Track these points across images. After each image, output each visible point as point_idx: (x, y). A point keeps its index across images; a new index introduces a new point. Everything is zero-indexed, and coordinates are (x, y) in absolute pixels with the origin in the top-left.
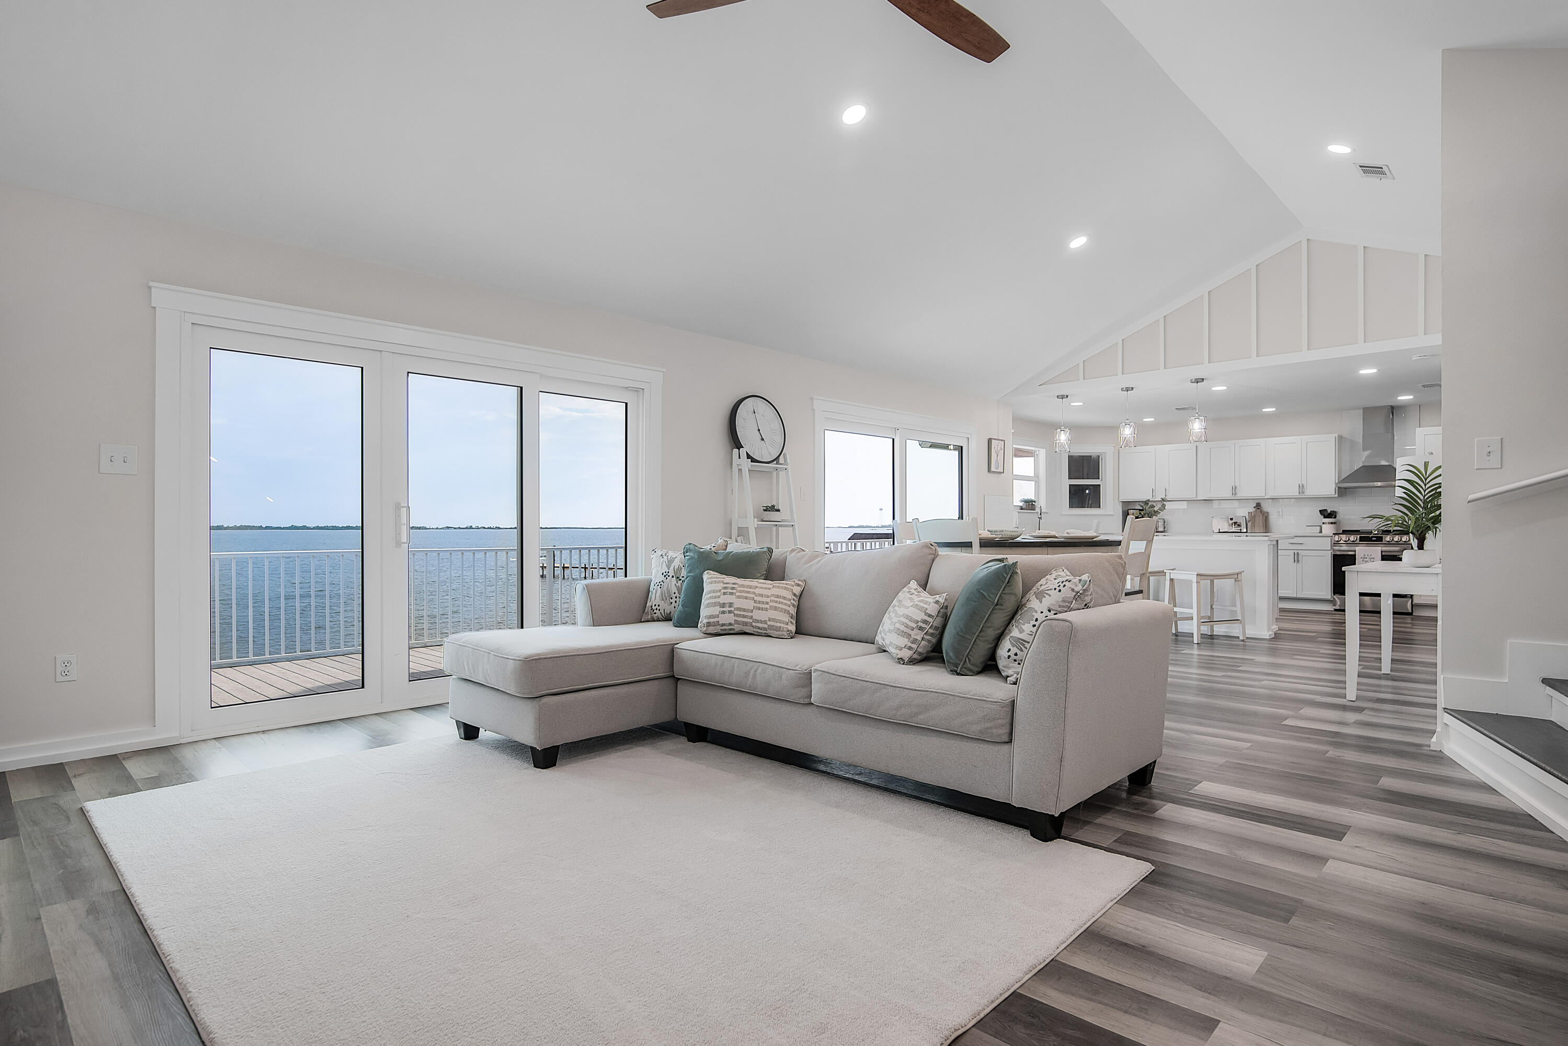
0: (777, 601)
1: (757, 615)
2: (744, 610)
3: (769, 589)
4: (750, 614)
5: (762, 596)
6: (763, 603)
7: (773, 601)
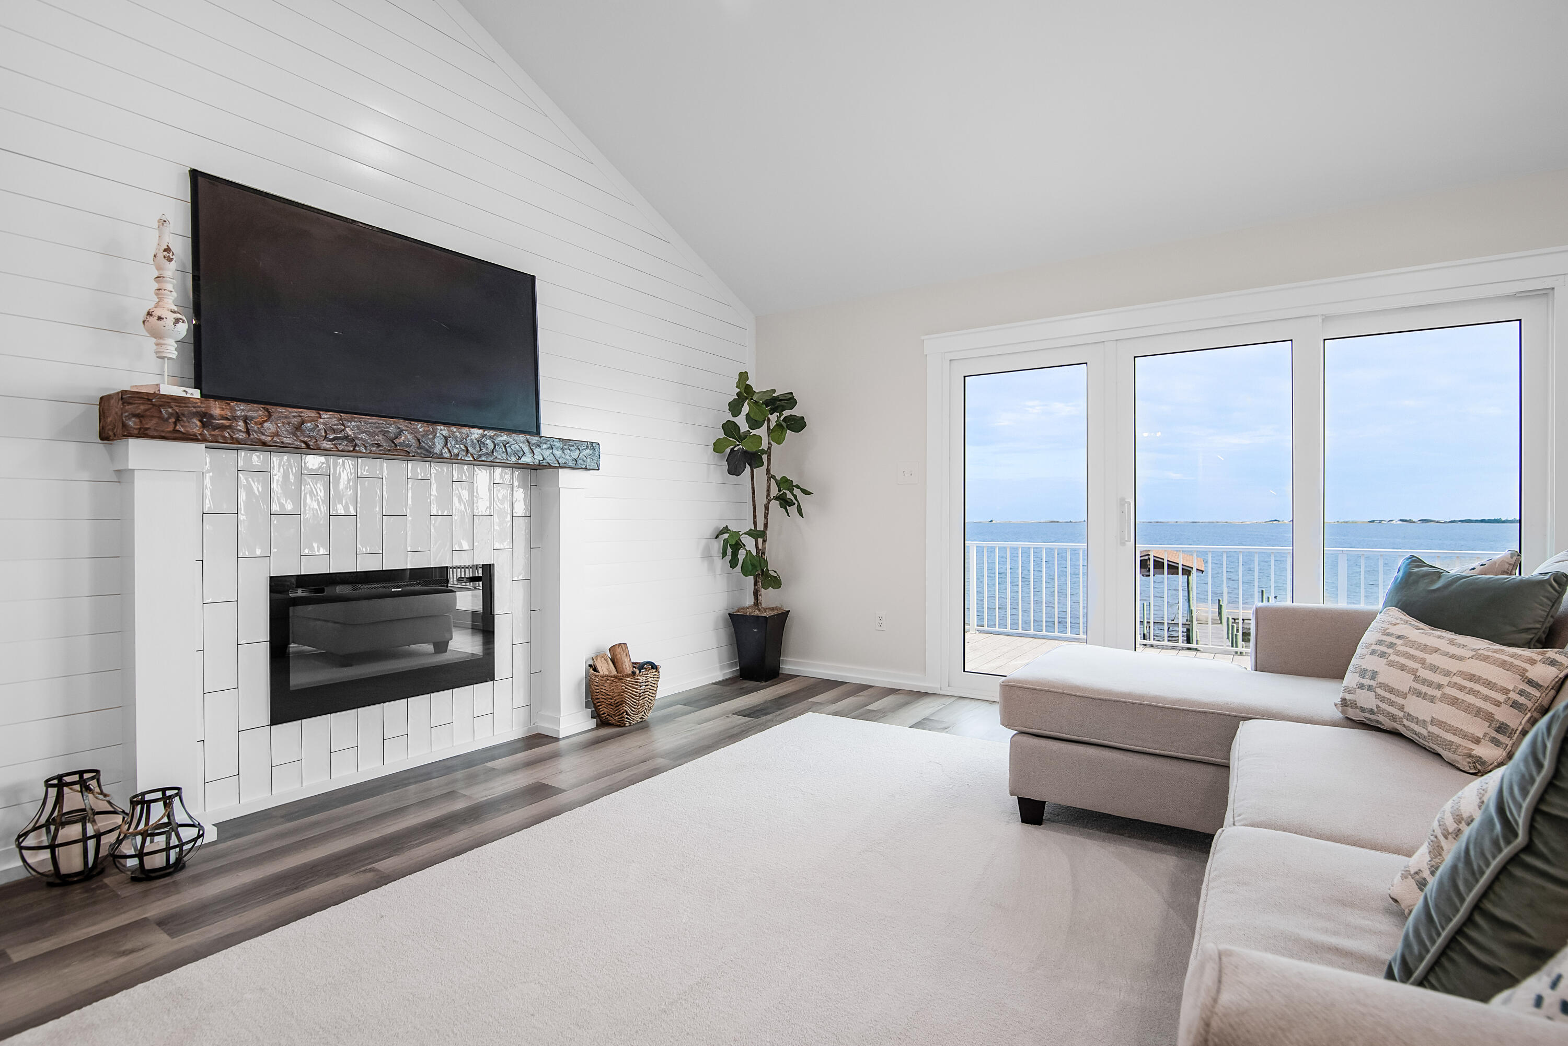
0: (1465, 687)
1: (1418, 708)
2: (1392, 690)
3: (1461, 658)
4: (1400, 701)
5: (1434, 669)
6: (1430, 684)
7: (1455, 685)
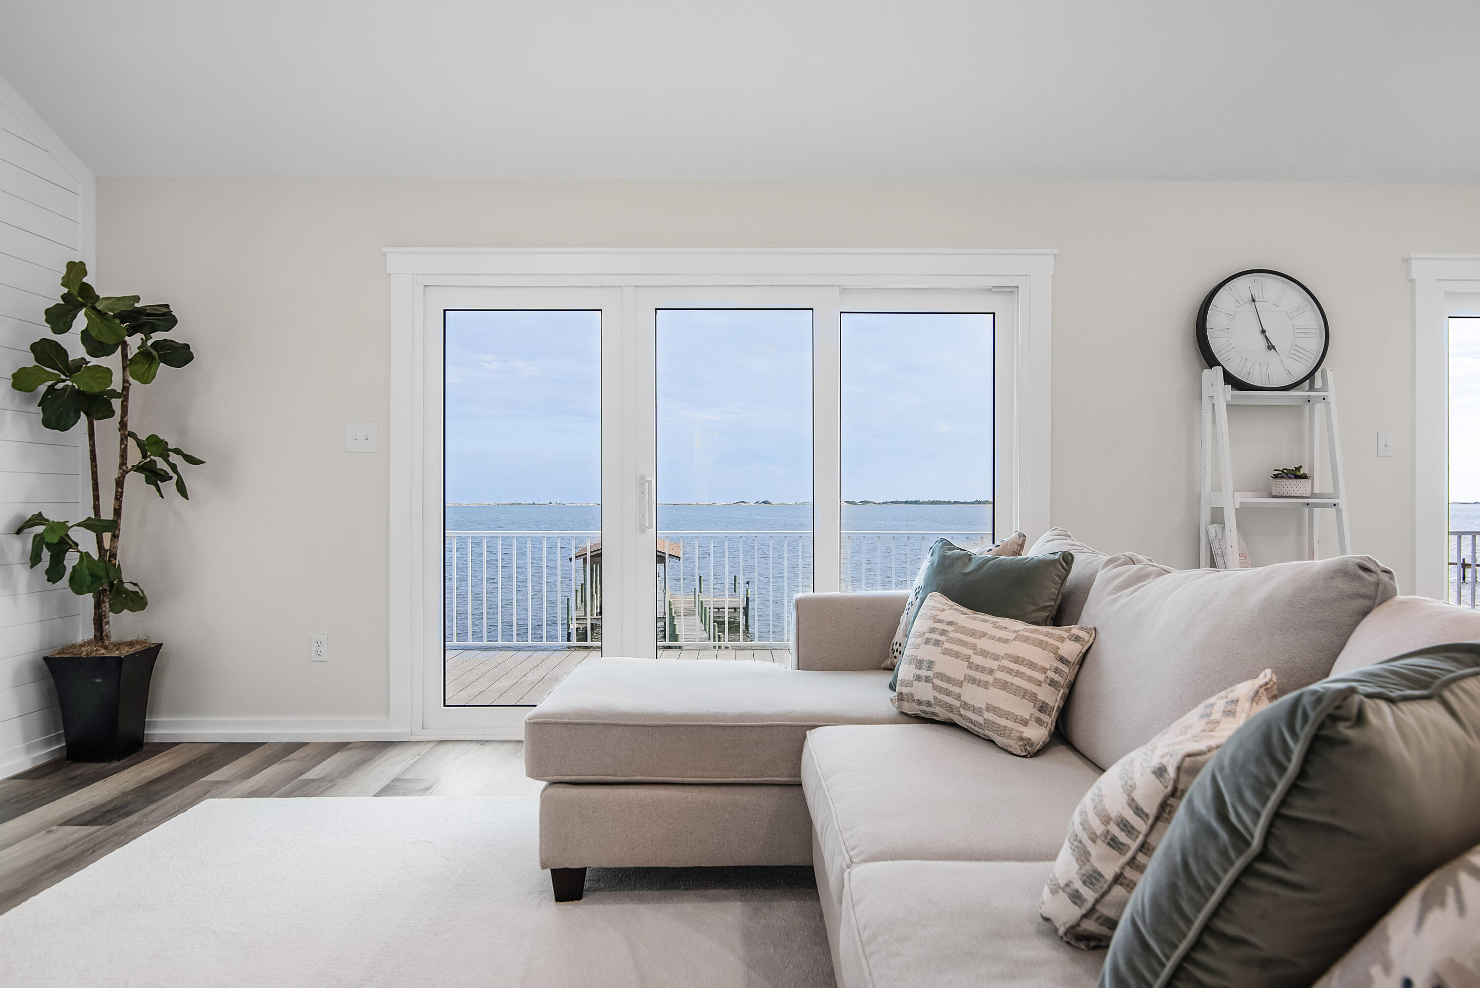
2: (948, 680)
3: (1006, 641)
4: (956, 690)
5: (984, 653)
6: (982, 670)
7: (1003, 669)
